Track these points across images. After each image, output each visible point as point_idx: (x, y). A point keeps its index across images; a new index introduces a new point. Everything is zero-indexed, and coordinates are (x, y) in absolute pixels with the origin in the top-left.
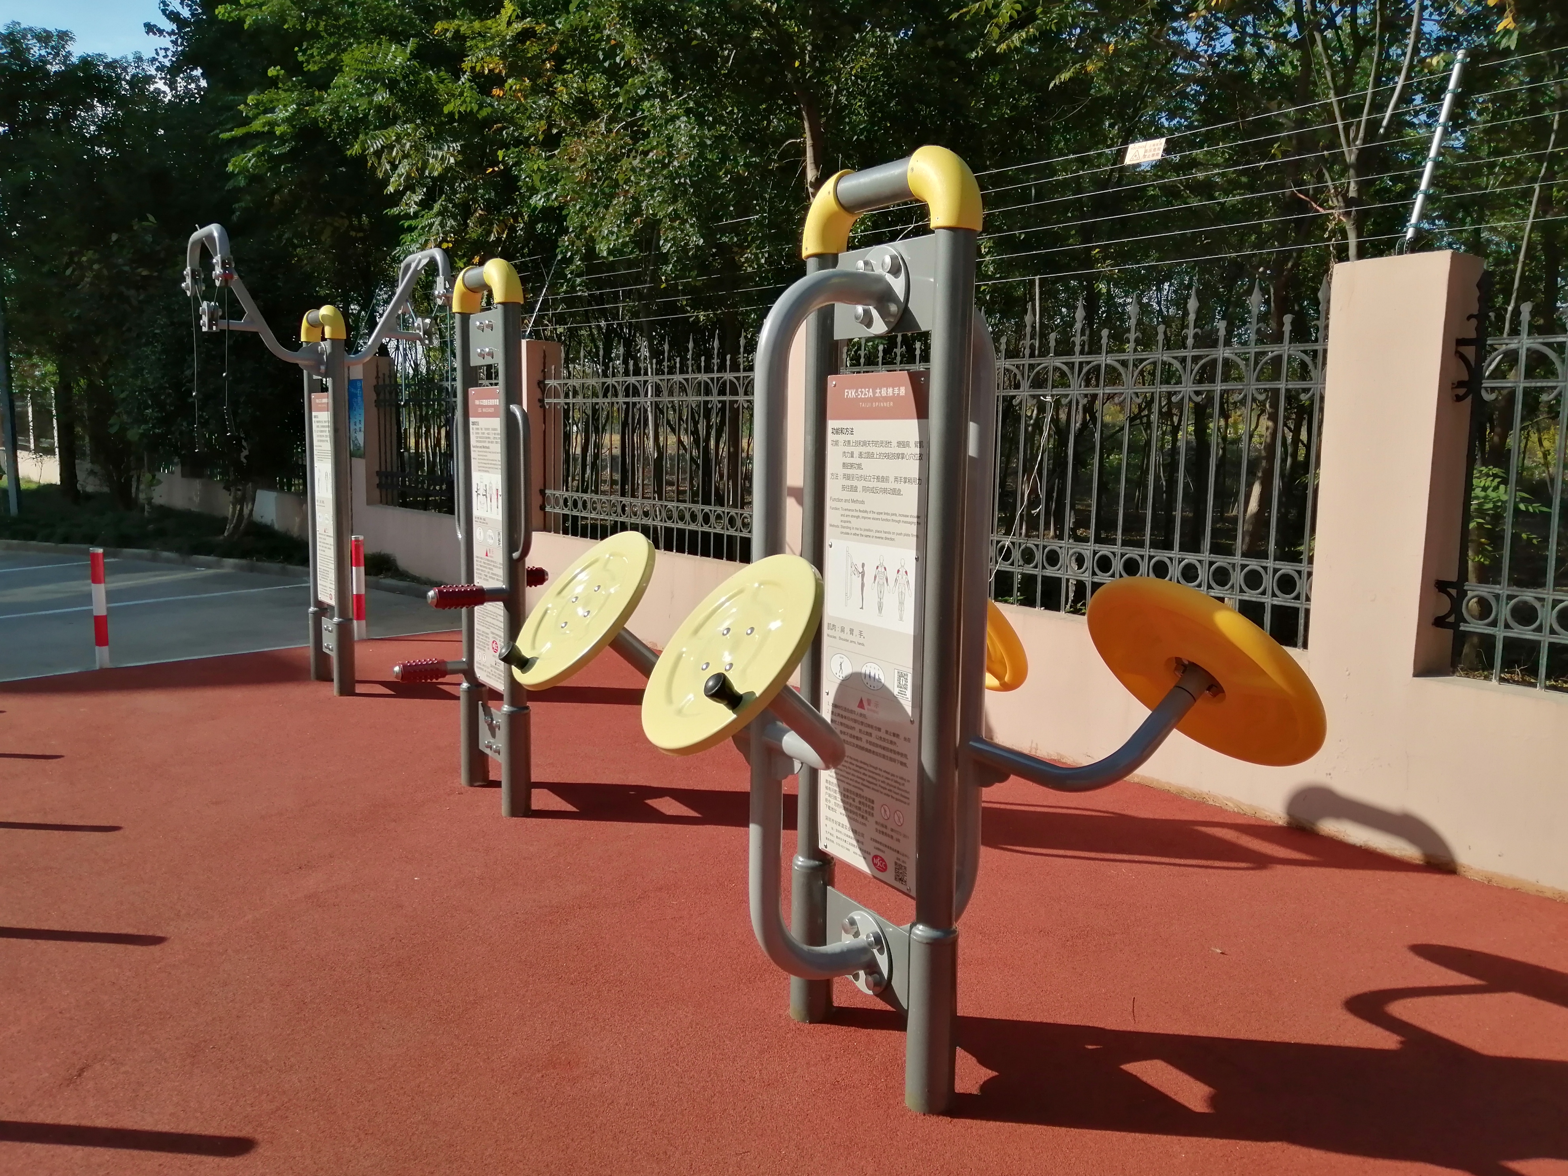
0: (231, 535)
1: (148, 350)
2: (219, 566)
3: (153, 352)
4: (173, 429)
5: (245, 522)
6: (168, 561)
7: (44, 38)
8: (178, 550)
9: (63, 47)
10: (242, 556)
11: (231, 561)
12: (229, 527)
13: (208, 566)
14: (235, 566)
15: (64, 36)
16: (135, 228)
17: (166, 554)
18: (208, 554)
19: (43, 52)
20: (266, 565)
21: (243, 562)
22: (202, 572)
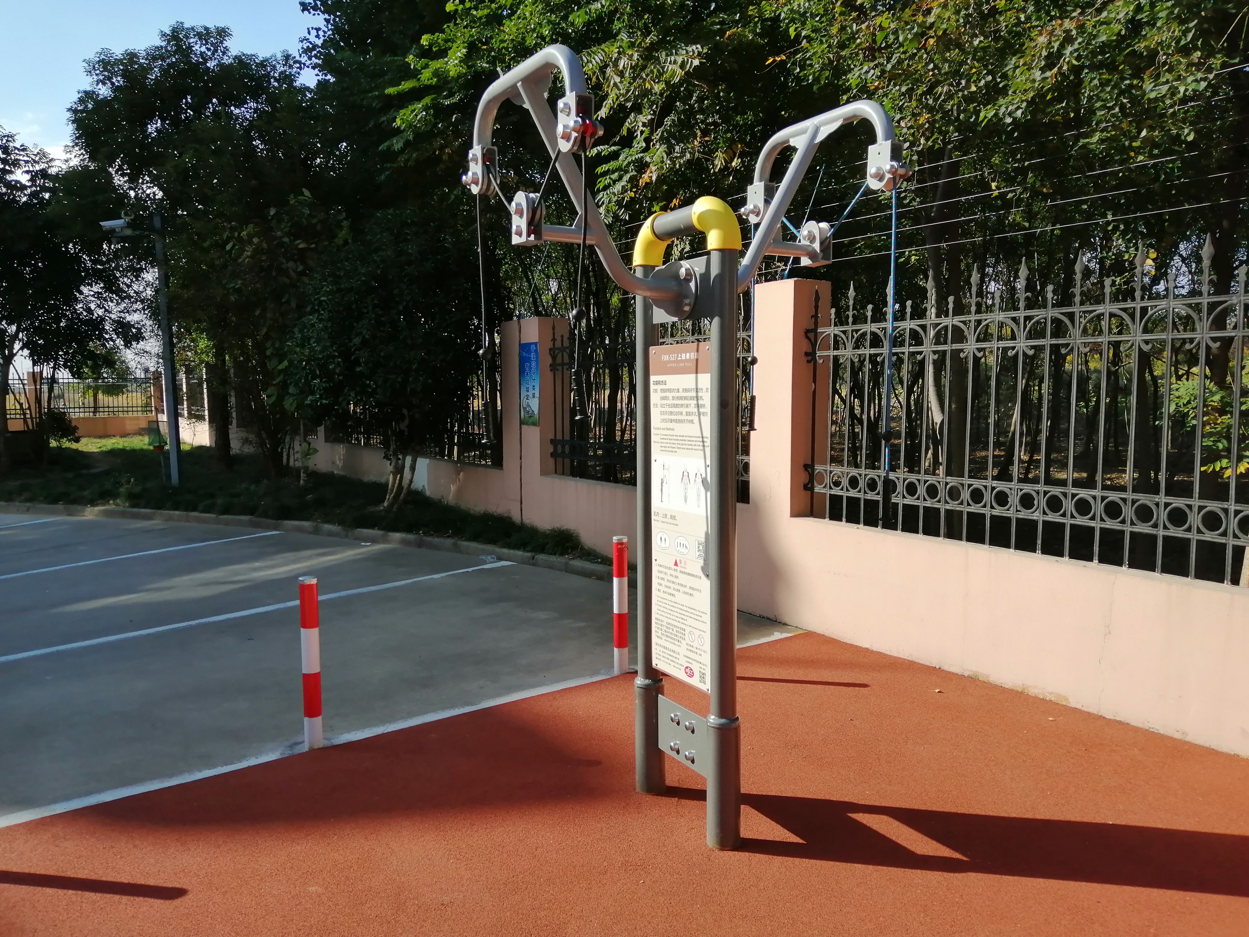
0: (391, 505)
1: (313, 318)
2: (385, 540)
3: (321, 320)
4: (340, 400)
5: (404, 491)
6: (330, 534)
7: (204, 35)
8: (341, 523)
9: (222, 42)
10: (409, 529)
11: (397, 536)
12: (389, 497)
13: (374, 541)
14: (403, 542)
15: (223, 33)
16: (292, 202)
17: (327, 527)
18: (372, 527)
19: (203, 49)
20: (436, 540)
21: (411, 537)
22: (367, 549)
